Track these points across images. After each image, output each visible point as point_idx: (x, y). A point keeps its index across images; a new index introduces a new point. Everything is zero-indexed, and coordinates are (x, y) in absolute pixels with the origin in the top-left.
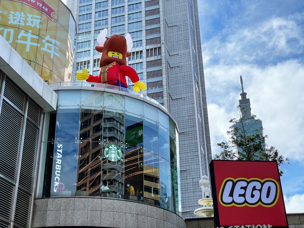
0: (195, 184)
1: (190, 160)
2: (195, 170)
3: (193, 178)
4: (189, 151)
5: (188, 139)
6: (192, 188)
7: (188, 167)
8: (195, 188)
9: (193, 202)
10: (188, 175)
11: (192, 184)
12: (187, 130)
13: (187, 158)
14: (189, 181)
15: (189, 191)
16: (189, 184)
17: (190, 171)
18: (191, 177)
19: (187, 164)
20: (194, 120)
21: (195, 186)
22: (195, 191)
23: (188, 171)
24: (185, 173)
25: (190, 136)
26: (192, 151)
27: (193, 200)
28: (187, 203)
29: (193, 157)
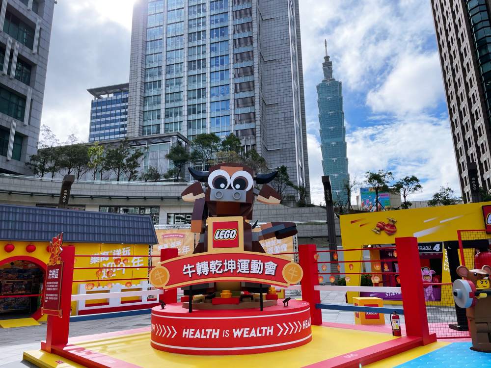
0: (286, 119)
1: (282, 91)
2: (288, 103)
3: (285, 113)
5: (281, 67)
6: (284, 124)
7: (279, 100)
8: (287, 124)
9: (285, 139)
10: (280, 109)
11: (283, 119)
12: (279, 57)
13: (279, 89)
14: (280, 116)
15: (280, 127)
16: (280, 119)
17: (282, 104)
18: (283, 111)
19: (279, 97)
20: (288, 44)
21: (287, 121)
22: (287, 126)
23: (279, 104)
24: (276, 107)
25: (283, 64)
26: (285, 81)
27: (284, 137)
28: (278, 140)
29: (285, 88)
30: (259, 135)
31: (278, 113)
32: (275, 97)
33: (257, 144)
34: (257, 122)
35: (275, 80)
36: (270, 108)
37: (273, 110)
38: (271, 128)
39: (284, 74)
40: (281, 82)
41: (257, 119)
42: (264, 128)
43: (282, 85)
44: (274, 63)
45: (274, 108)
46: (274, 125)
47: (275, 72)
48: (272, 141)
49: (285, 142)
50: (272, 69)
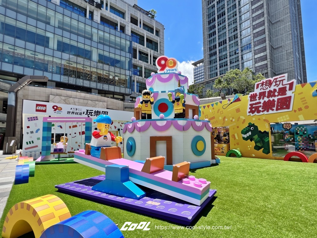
0: (288, 54)
1: (285, 38)
3: (287, 50)
4: (284, 32)
5: (283, 24)
6: (286, 57)
7: (283, 44)
8: (288, 57)
10: (283, 49)
11: (286, 54)
12: (282, 18)
14: (283, 53)
15: (284, 59)
16: (283, 55)
17: (285, 46)
18: (286, 50)
19: (283, 42)
21: (288, 55)
22: (288, 58)
23: (283, 46)
24: (280, 49)
25: (285, 22)
26: (286, 31)
28: (282, 67)
29: (286, 36)
30: (270, 67)
31: (282, 52)
32: (280, 43)
33: (268, 72)
34: (268, 60)
35: (280, 33)
36: (277, 50)
37: (279, 51)
38: (278, 61)
39: (285, 27)
40: (283, 33)
41: (267, 58)
42: (273, 63)
43: (284, 35)
44: (279, 23)
45: (279, 49)
46: (279, 59)
47: (279, 28)
48: (279, 69)
49: (287, 68)
50: (277, 27)
